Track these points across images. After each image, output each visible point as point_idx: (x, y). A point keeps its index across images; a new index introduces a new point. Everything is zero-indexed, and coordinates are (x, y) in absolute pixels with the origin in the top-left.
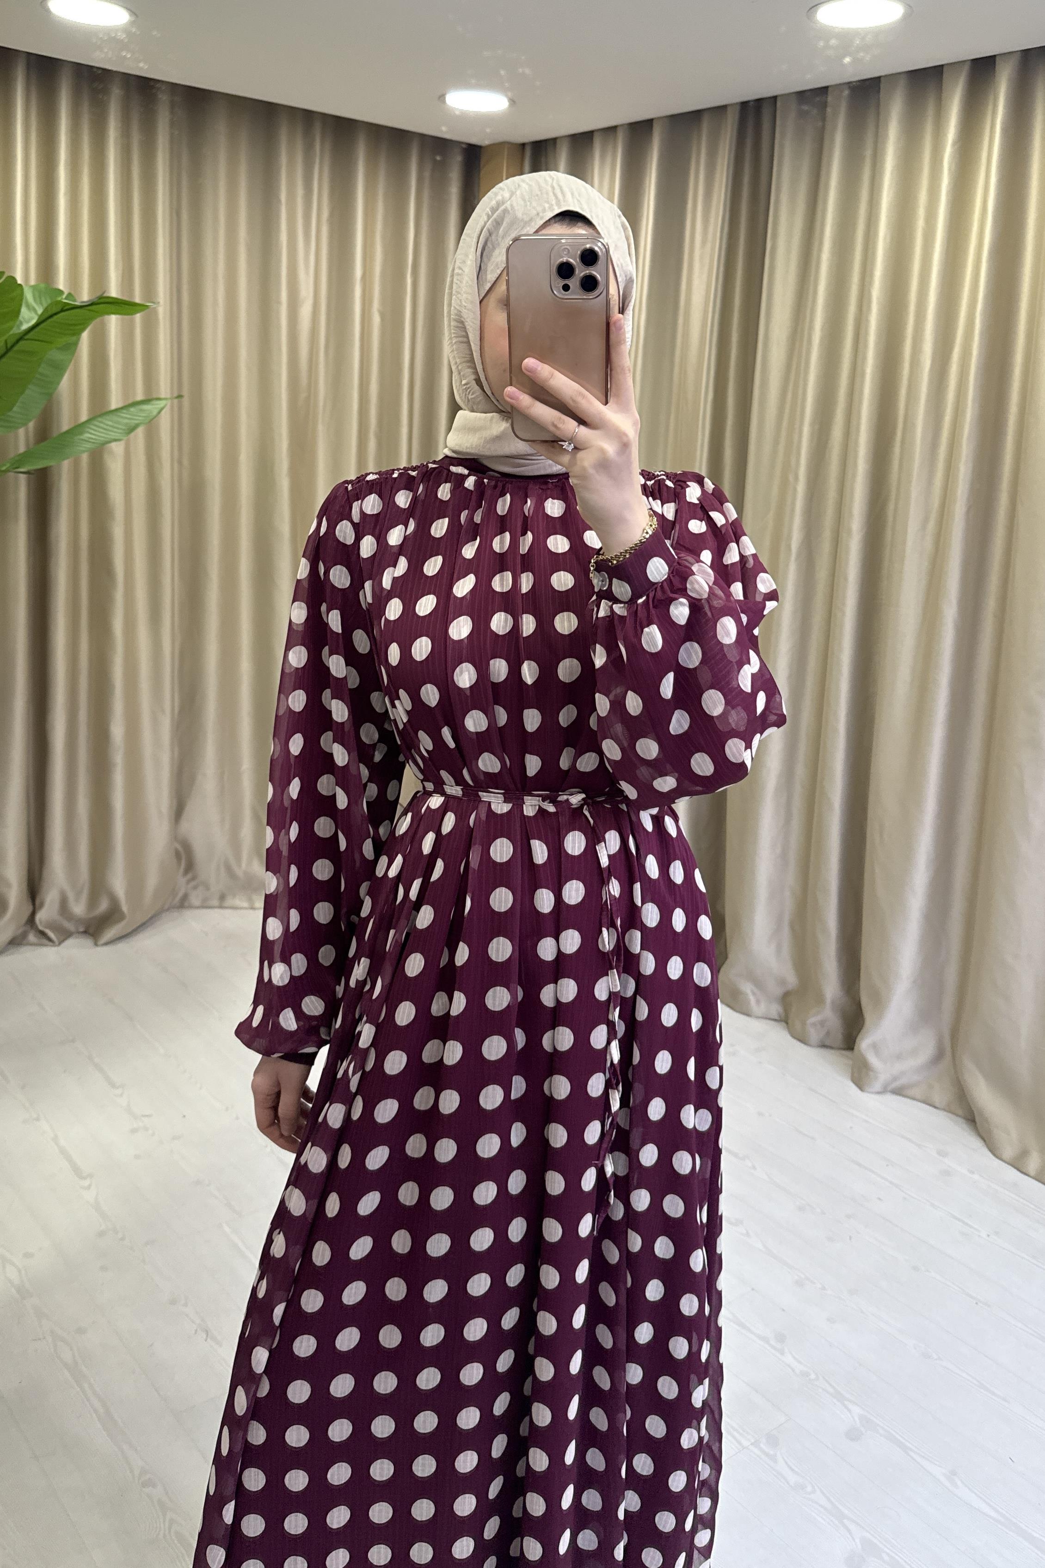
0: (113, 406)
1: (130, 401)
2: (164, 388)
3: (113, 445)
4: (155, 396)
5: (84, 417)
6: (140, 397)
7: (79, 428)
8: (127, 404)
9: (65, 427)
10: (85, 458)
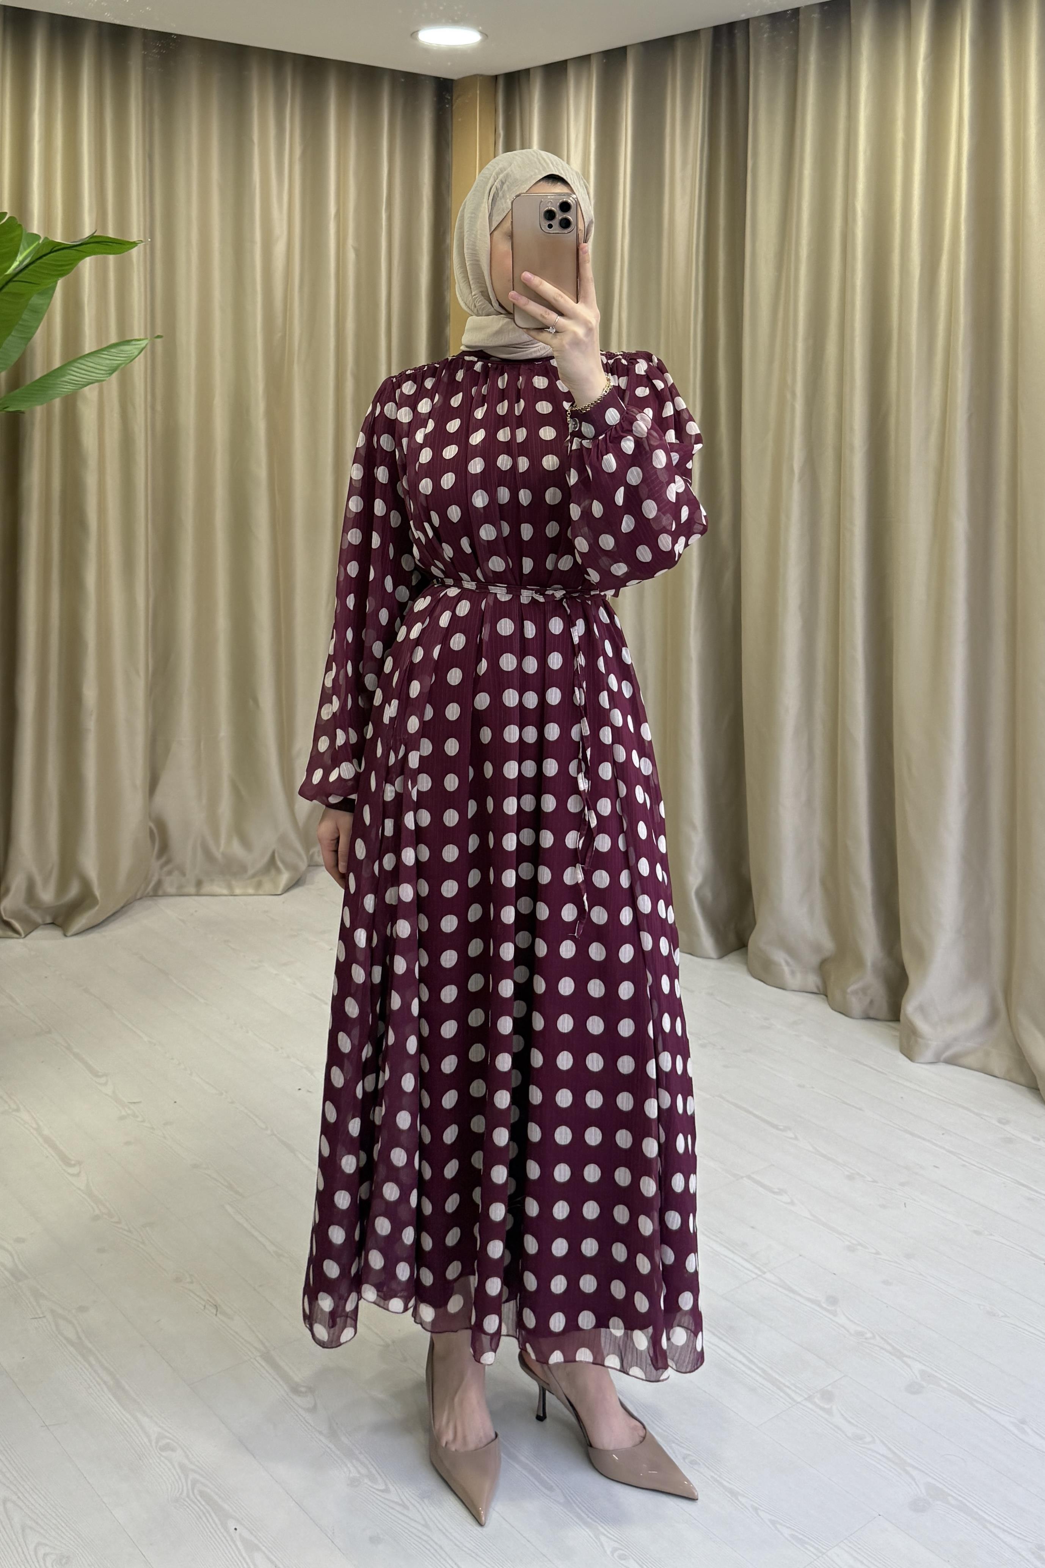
0: (87, 350)
1: (104, 346)
2: (138, 328)
3: (86, 389)
4: (128, 338)
5: (57, 363)
6: (113, 339)
7: (53, 375)
8: (100, 348)
9: (38, 375)
10: (57, 403)
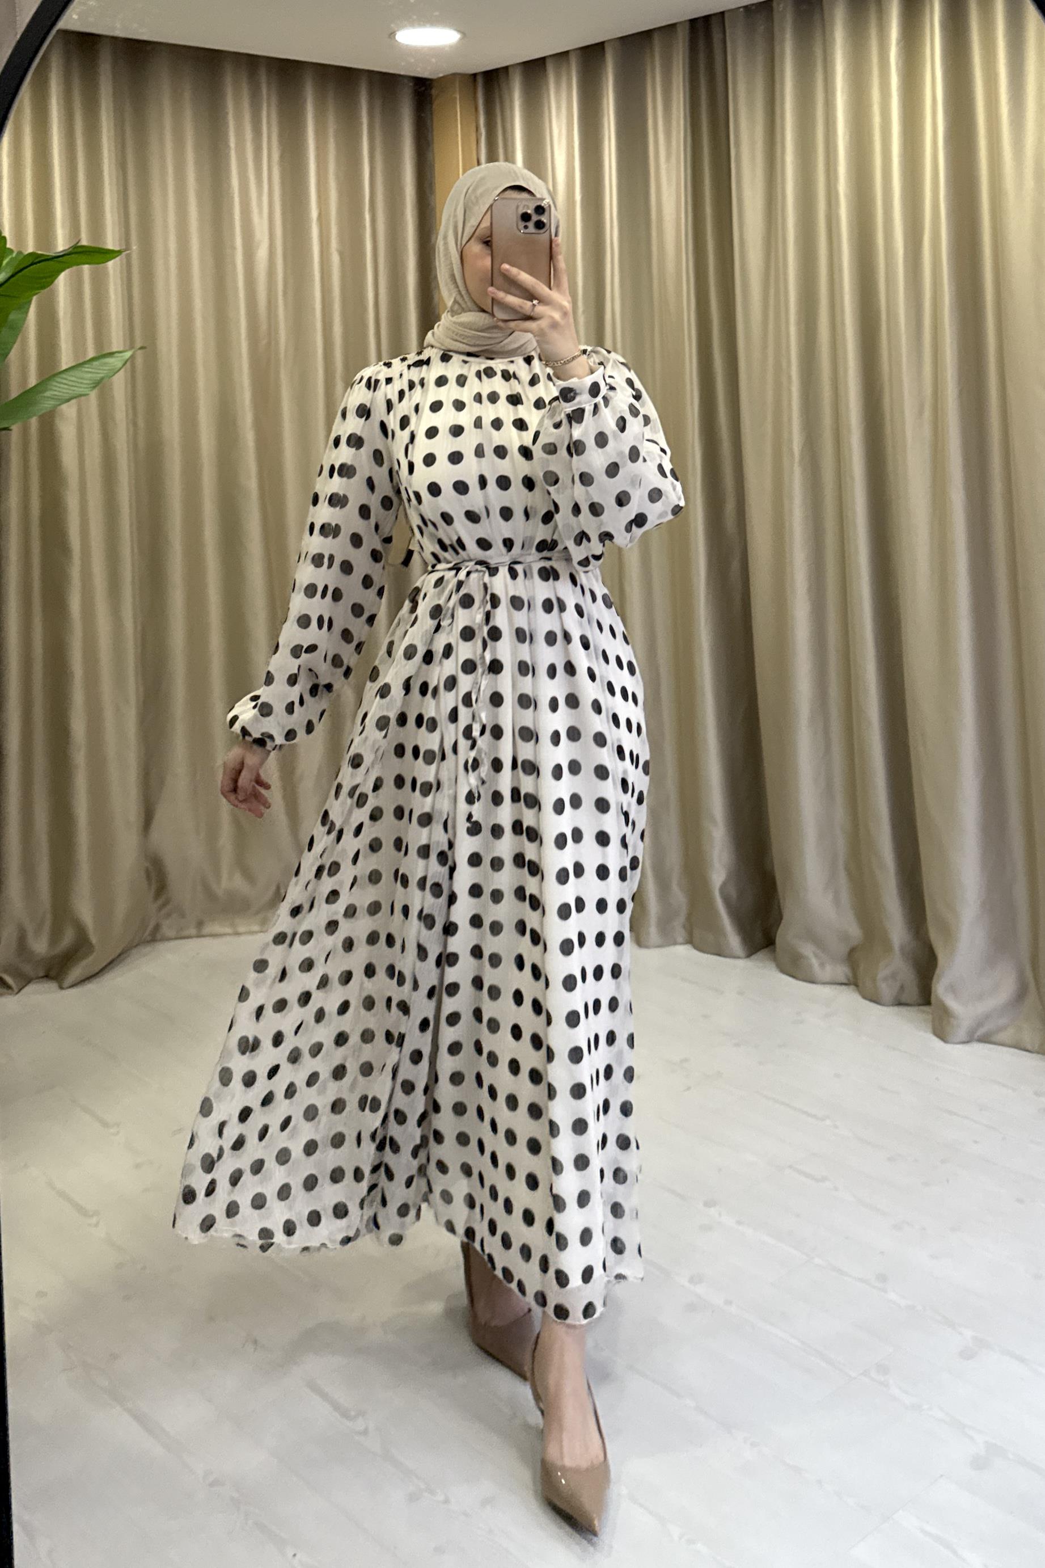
4: (108, 351)
7: (30, 393)
8: (77, 362)
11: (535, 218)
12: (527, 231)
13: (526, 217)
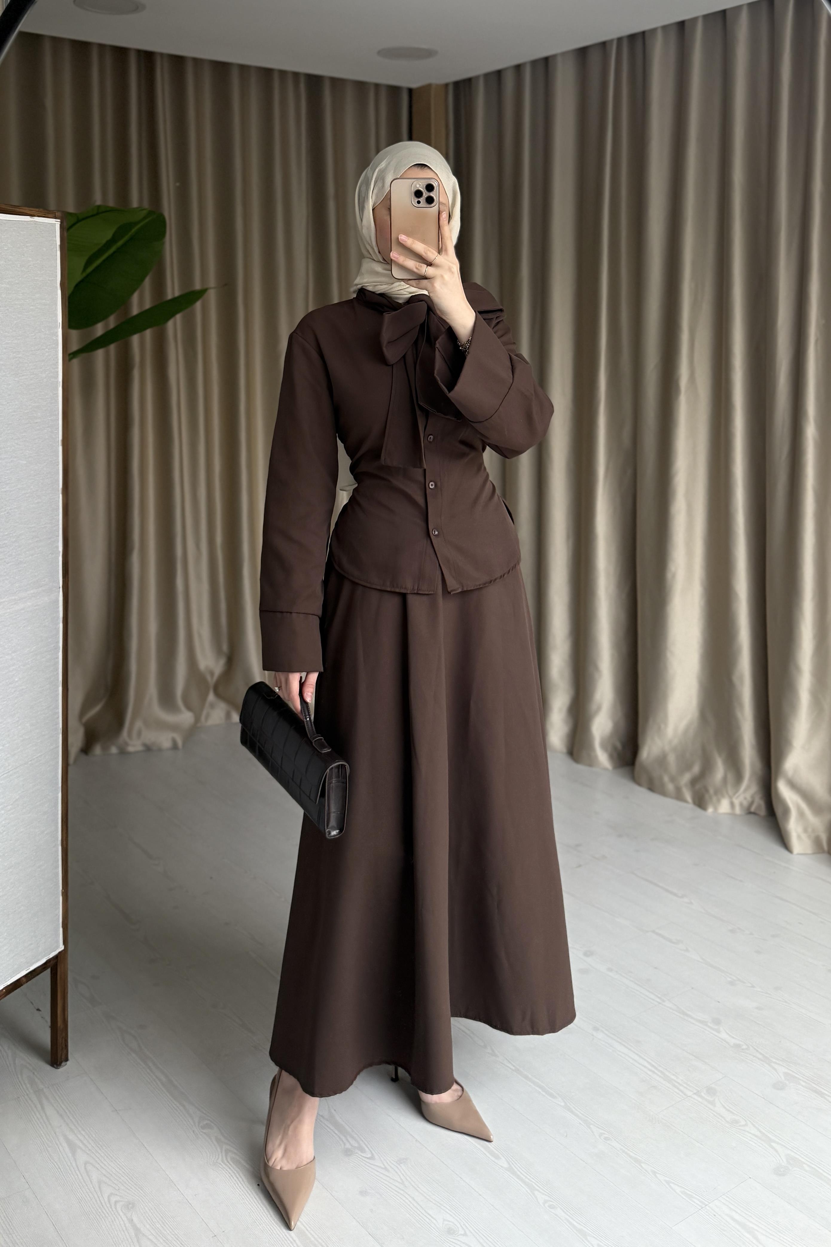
11: (425, 194)
12: (420, 205)
13: (418, 194)
